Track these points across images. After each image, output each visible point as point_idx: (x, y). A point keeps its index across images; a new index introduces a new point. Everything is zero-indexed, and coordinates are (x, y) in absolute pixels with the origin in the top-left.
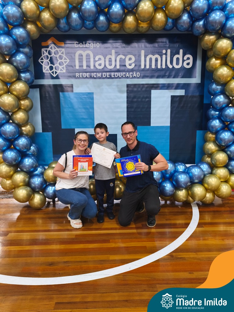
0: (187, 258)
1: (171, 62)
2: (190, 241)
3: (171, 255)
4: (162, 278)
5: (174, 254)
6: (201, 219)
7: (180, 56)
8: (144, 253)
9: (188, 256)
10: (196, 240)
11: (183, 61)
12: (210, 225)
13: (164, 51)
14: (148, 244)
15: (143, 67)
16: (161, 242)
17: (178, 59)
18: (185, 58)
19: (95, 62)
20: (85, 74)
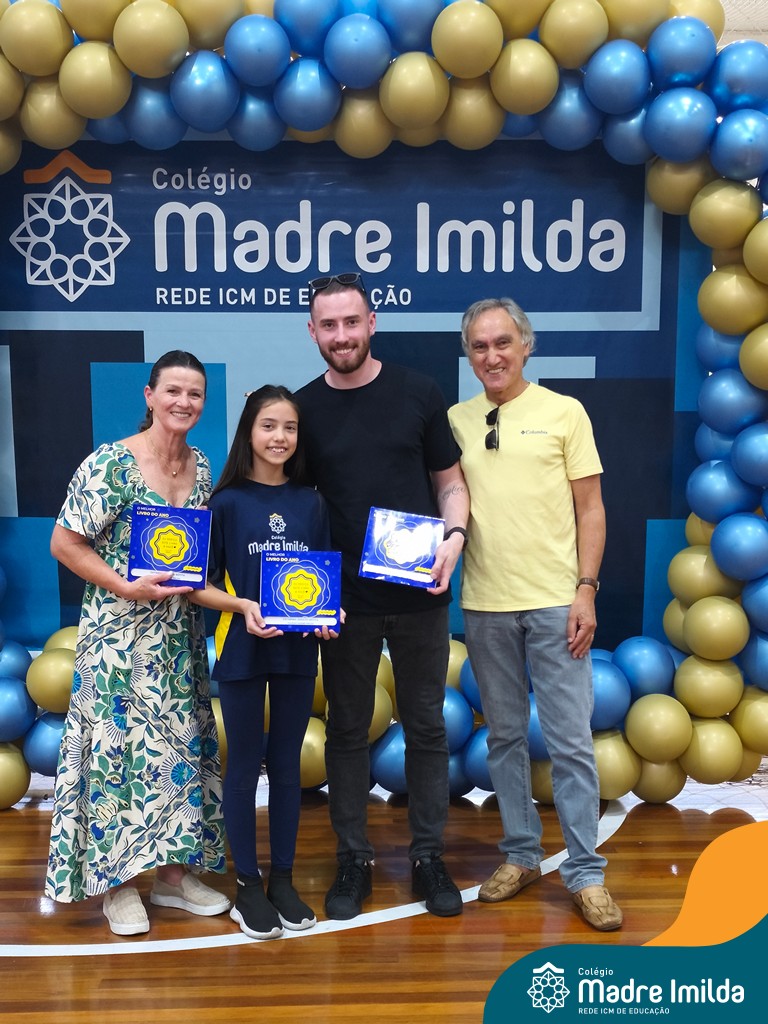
18: (594, 234)
19: (232, 244)
20: (190, 294)
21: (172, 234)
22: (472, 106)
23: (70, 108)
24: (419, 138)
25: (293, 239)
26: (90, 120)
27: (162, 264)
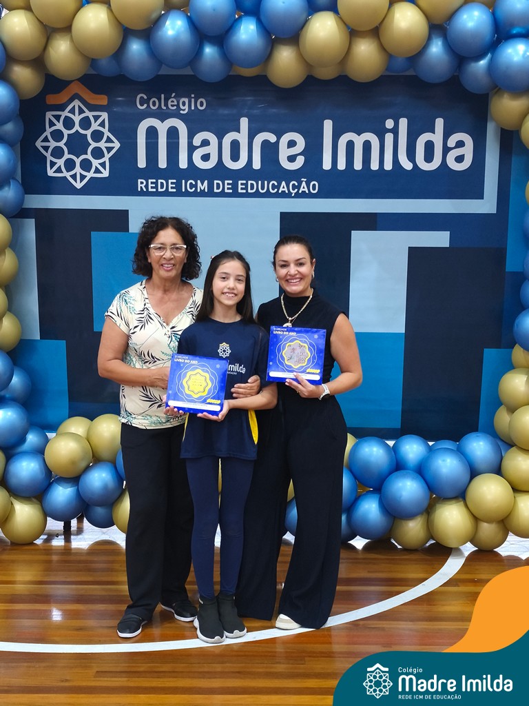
2: (411, 606)
3: (355, 624)
7: (437, 137)
15: (327, 165)
17: (429, 145)
18: (451, 143)
19: (191, 149)
21: (149, 141)
22: (365, 50)
23: (79, 51)
24: (326, 73)
25: (235, 145)
26: (93, 59)
27: (142, 163)
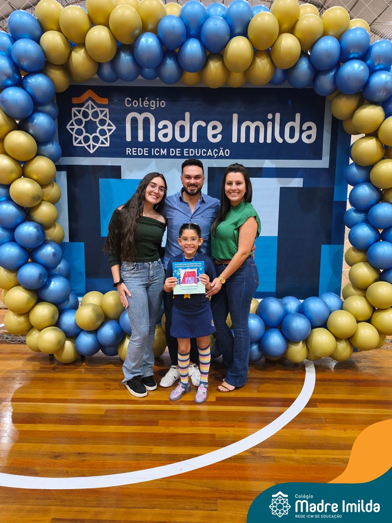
0: (278, 458)
1: (282, 134)
2: (289, 430)
3: (252, 452)
4: (230, 489)
5: (257, 450)
6: (316, 393)
7: (296, 124)
8: (210, 446)
9: (280, 455)
10: (300, 428)
11: (301, 132)
12: (329, 404)
13: (270, 116)
14: (220, 431)
15: (235, 140)
16: (240, 429)
17: (292, 129)
18: (304, 128)
19: (157, 130)
20: (140, 150)
21: (133, 125)
25: (182, 128)
27: (129, 138)
